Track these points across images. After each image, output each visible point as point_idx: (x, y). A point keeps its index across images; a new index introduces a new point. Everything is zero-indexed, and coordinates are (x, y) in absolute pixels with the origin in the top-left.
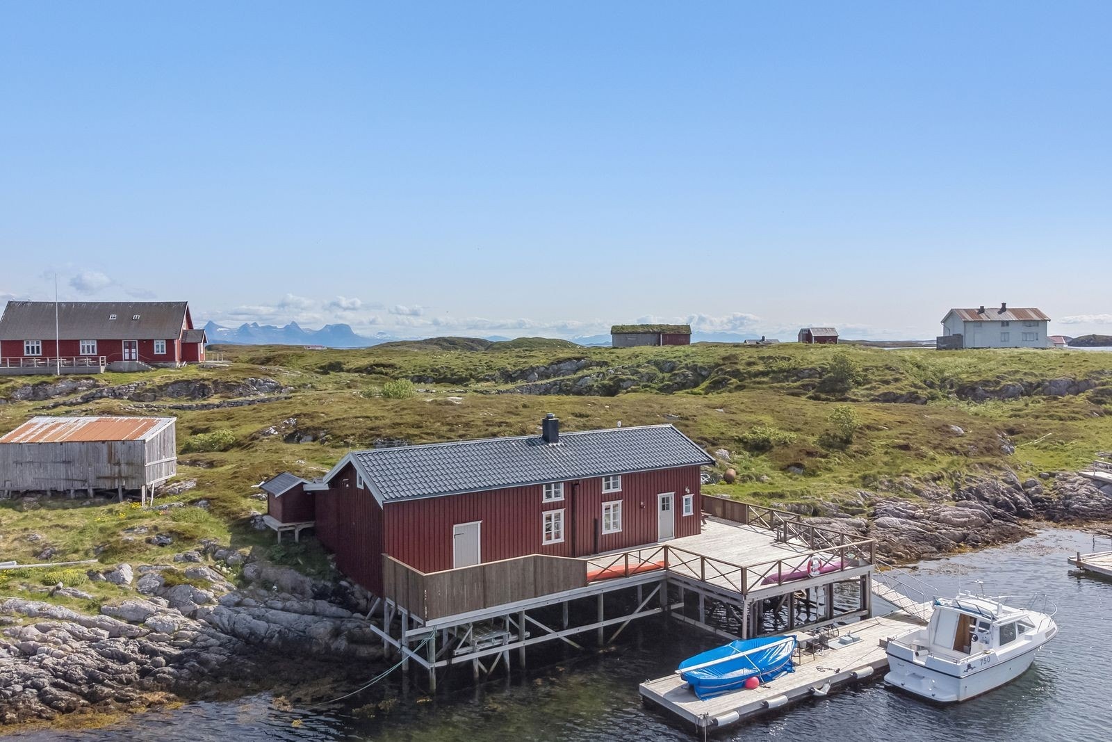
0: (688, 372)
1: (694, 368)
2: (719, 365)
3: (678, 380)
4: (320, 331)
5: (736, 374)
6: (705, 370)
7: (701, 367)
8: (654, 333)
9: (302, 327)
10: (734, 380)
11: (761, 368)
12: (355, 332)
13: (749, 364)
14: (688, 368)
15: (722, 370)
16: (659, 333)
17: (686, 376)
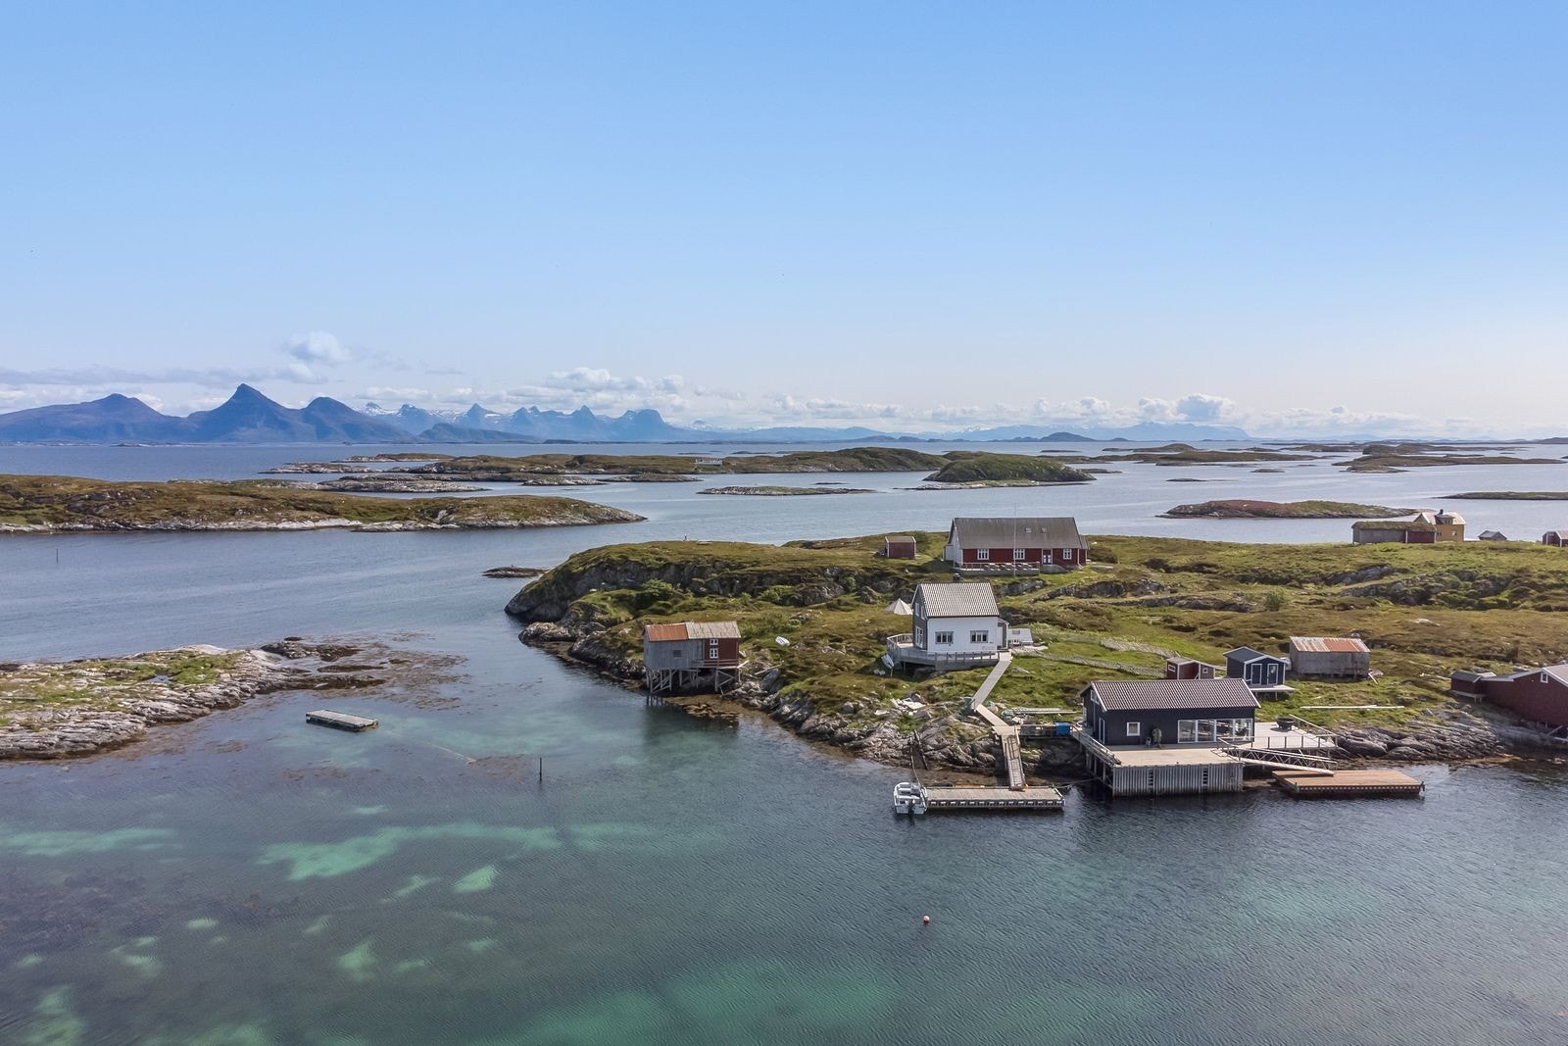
0: (1489, 582)
1: (1493, 579)
2: (1514, 577)
3: (1481, 588)
4: (621, 418)
5: (1533, 585)
6: (1503, 580)
7: (1499, 578)
8: (1398, 530)
9: (595, 413)
10: (1533, 591)
11: (1553, 581)
12: (665, 420)
13: (1542, 577)
14: (1486, 578)
15: (1519, 581)
16: (1404, 531)
17: (1487, 586)
